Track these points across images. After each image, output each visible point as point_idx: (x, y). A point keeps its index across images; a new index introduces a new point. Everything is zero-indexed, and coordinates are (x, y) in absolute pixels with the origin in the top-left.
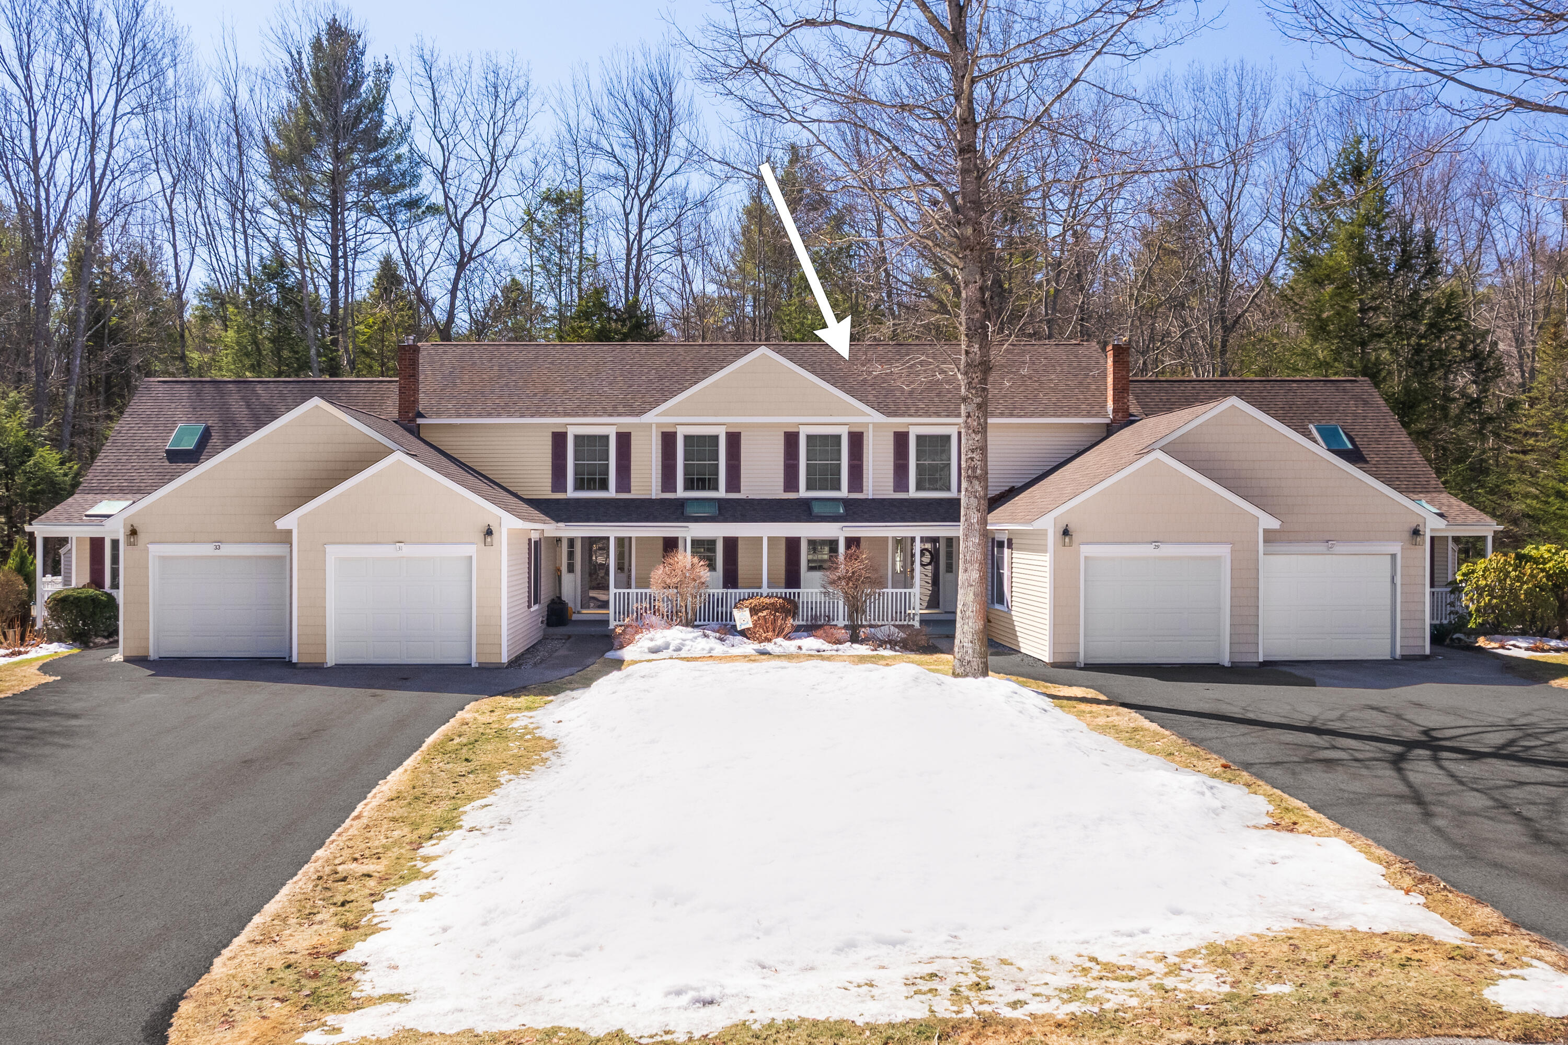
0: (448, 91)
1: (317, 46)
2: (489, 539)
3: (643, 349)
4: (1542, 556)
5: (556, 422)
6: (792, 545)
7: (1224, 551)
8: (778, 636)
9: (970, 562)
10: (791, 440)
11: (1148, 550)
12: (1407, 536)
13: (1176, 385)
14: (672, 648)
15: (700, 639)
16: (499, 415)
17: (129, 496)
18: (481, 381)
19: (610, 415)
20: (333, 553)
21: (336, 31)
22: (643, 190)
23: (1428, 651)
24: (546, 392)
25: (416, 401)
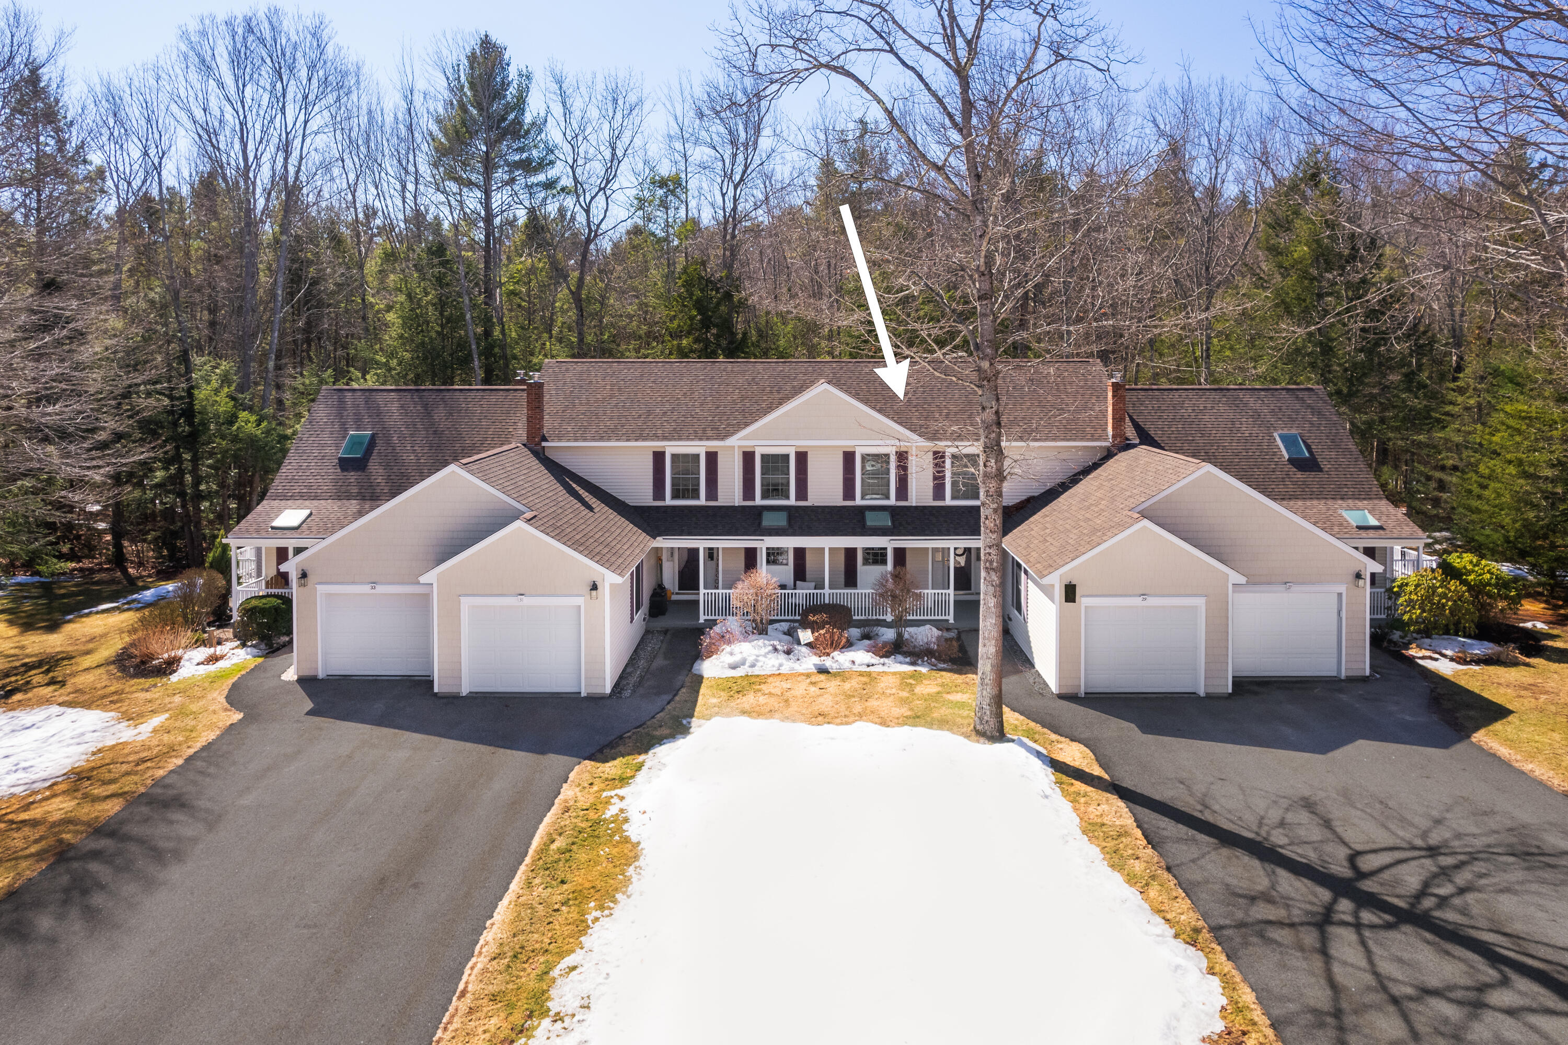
0: (577, 105)
1: (472, 58)
2: (594, 593)
3: (729, 366)
4: (1465, 567)
5: (657, 445)
6: (850, 553)
7: (1200, 602)
8: (835, 649)
9: (988, 639)
10: (849, 457)
11: (1138, 601)
12: (1351, 578)
13: (1166, 393)
14: (747, 664)
15: (770, 656)
16: (609, 440)
17: (307, 503)
18: (596, 402)
19: (701, 439)
20: (466, 603)
21: (486, 43)
22: (737, 178)
23: (1368, 673)
24: (649, 413)
25: (542, 427)
